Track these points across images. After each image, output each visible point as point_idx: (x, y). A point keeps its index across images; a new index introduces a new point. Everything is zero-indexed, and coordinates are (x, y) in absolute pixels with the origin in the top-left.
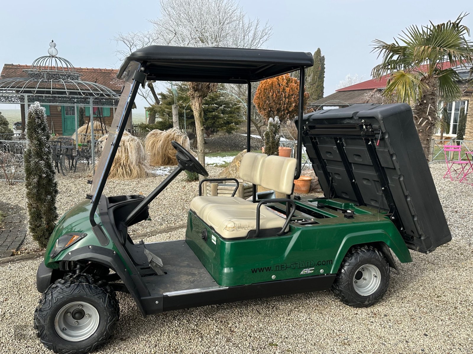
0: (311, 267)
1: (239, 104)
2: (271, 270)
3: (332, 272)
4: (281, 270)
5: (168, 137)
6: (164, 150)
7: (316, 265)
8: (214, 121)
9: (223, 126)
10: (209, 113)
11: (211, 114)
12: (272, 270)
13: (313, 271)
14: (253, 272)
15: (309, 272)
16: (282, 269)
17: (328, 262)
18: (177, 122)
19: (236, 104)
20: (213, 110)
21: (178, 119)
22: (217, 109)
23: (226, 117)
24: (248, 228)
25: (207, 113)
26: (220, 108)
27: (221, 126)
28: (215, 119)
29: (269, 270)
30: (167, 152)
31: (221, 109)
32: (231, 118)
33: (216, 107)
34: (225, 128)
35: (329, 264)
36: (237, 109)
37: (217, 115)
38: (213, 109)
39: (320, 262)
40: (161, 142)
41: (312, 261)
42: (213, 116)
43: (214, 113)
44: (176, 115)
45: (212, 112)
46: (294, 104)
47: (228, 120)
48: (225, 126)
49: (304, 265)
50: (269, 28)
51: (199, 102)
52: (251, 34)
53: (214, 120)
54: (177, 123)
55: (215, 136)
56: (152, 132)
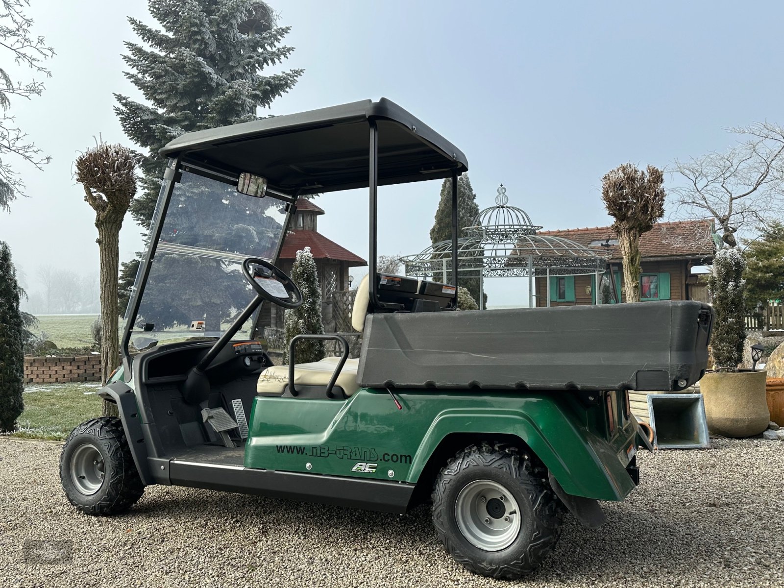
0: (370, 461)
2: (304, 453)
3: (411, 480)
4: (320, 456)
7: (381, 460)
12: (306, 454)
13: (374, 470)
14: (279, 452)
15: (367, 470)
16: (322, 455)
17: (404, 458)
24: (284, 380)
29: (302, 453)
35: (406, 462)
39: (388, 455)
41: (373, 451)
49: (358, 454)
51: (630, 238)
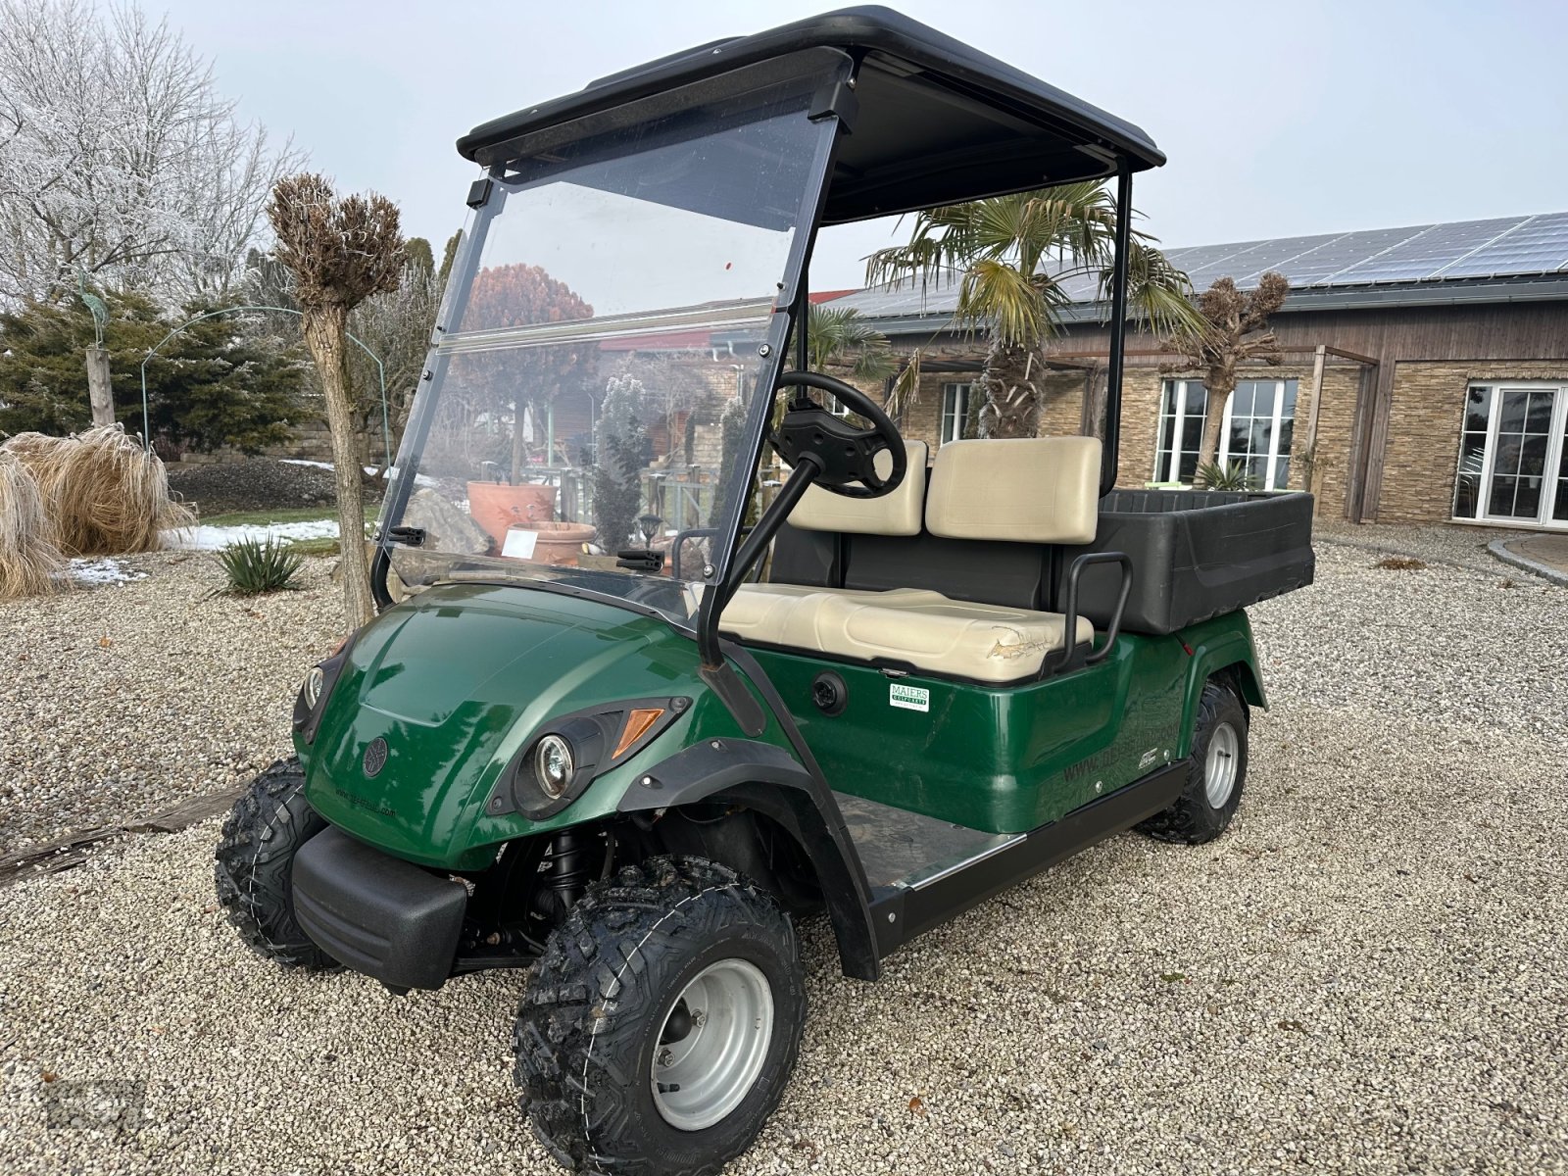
1: (294, 364)
5: (85, 459)
6: (74, 499)
8: (216, 412)
9: (245, 430)
10: (197, 386)
11: (206, 388)
18: (107, 406)
19: (281, 363)
20: (209, 377)
21: (110, 398)
22: (227, 374)
23: (259, 400)
25: (191, 384)
26: (239, 369)
27: (240, 429)
28: (221, 405)
30: (83, 507)
31: (240, 374)
32: (271, 405)
33: (221, 366)
34: (255, 434)
36: (292, 376)
37: (227, 394)
38: (208, 372)
40: (62, 474)
42: (212, 395)
43: (216, 387)
44: (104, 383)
45: (209, 382)
46: (575, 356)
47: (264, 412)
48: (253, 430)
50: (300, 156)
52: (241, 167)
53: (217, 408)
54: (107, 411)
55: (183, 467)
56: (16, 441)
